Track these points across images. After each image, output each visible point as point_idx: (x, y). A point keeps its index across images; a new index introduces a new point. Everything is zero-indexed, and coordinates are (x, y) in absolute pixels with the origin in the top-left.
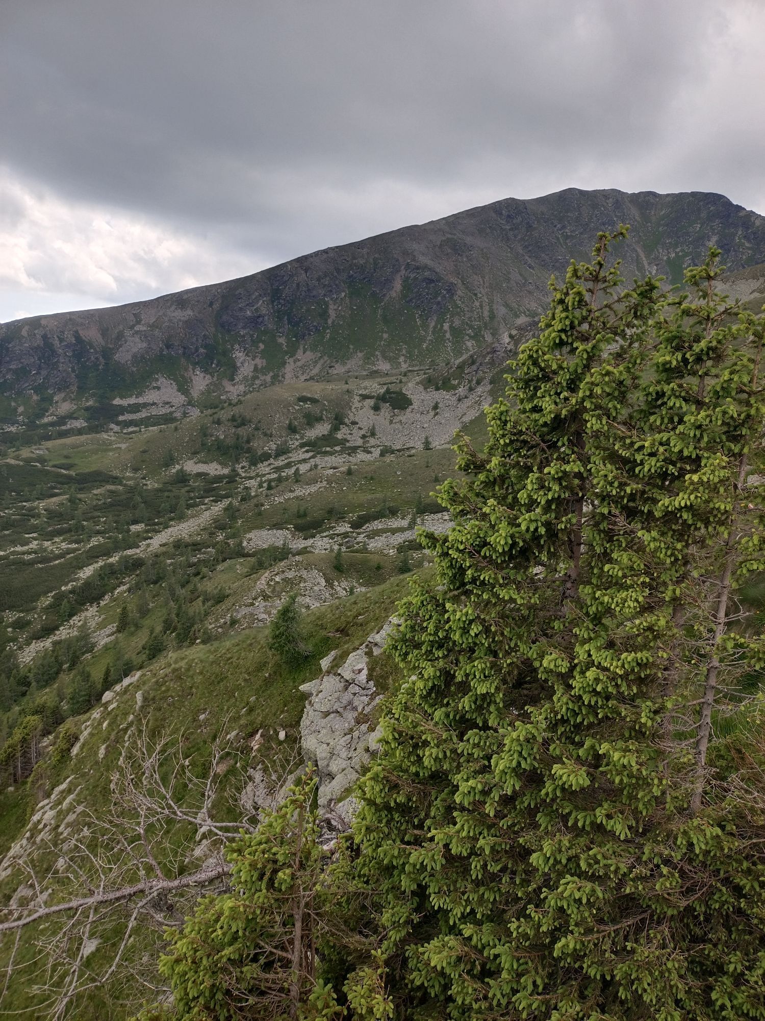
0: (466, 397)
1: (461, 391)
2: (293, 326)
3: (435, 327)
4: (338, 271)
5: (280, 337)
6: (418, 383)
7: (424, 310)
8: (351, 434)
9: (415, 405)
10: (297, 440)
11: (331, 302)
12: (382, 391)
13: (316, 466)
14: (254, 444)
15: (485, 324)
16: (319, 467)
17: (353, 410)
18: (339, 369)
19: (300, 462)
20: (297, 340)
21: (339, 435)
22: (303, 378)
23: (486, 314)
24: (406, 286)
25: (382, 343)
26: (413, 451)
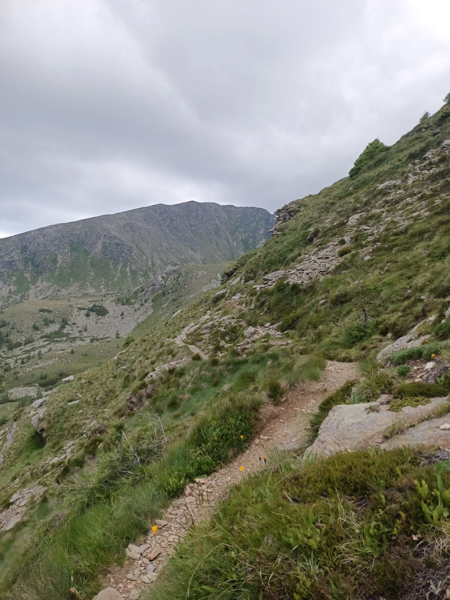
0: (139, 309)
1: (137, 306)
2: (35, 267)
3: (121, 269)
4: (64, 237)
5: (26, 273)
6: (112, 301)
7: (115, 260)
8: (72, 330)
9: (110, 314)
10: (39, 334)
11: (59, 254)
12: (91, 306)
13: (51, 349)
14: (11, 337)
15: (150, 269)
16: (53, 350)
17: (74, 316)
18: (64, 292)
19: (41, 347)
20: (37, 276)
21: (65, 331)
22: (41, 297)
23: (150, 263)
24: (105, 247)
25: (90, 278)
26: (110, 339)
